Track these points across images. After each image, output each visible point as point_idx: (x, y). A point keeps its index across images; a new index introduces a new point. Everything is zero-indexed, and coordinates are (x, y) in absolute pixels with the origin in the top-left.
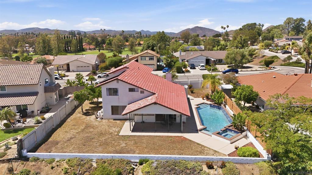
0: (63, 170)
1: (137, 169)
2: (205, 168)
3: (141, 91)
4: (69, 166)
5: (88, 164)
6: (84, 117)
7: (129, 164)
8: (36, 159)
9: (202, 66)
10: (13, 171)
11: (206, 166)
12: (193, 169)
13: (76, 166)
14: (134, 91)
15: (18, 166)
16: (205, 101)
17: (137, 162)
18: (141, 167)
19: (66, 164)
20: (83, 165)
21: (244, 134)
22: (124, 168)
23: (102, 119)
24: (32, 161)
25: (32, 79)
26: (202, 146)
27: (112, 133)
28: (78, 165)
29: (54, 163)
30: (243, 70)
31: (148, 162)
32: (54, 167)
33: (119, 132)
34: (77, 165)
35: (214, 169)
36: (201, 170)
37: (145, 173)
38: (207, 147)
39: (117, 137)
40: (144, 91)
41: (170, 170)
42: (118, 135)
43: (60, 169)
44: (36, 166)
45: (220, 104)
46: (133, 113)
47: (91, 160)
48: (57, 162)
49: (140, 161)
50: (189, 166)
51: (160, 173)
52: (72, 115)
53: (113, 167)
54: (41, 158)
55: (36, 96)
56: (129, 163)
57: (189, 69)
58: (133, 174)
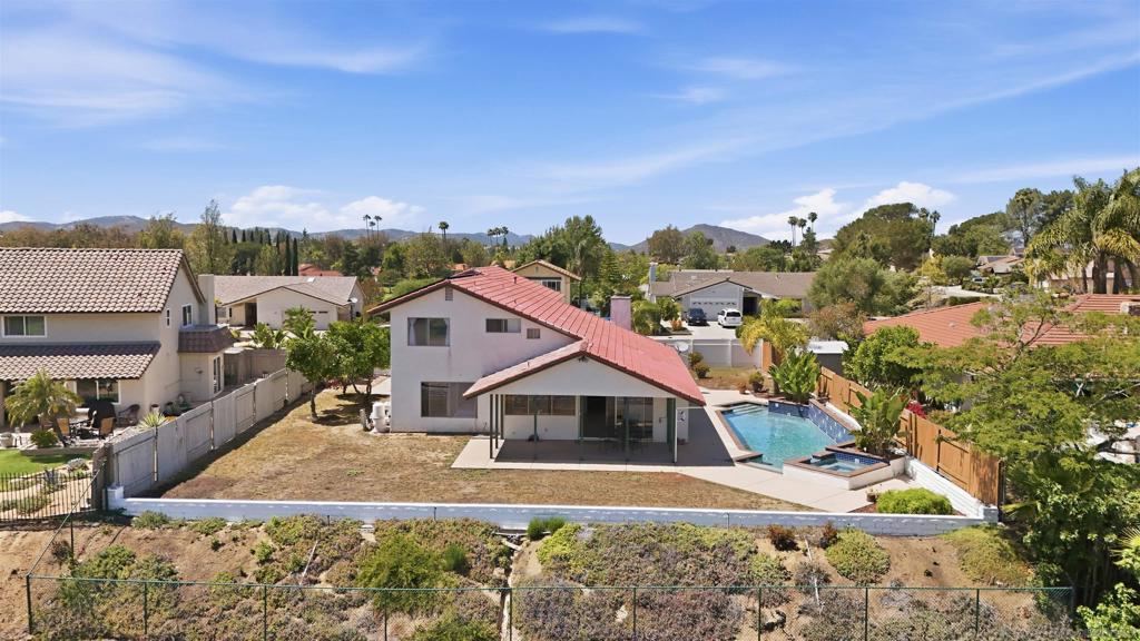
0: (253, 552)
1: (522, 553)
2: (766, 547)
3: (528, 330)
4: (276, 540)
5: (345, 534)
7: (494, 535)
8: (159, 521)
9: (729, 315)
10: (71, 554)
11: (768, 541)
12: (726, 549)
13: (302, 539)
14: (506, 331)
15: (91, 542)
16: (751, 398)
17: (523, 531)
18: (539, 544)
19: (265, 534)
20: (327, 538)
21: (895, 465)
22: (477, 546)
23: (387, 431)
24: (141, 526)
25: (140, 295)
27: (424, 463)
28: (311, 538)
29: (221, 533)
31: (560, 526)
32: (223, 544)
33: (450, 460)
34: (306, 538)
35: (798, 549)
36: (751, 552)
37: (553, 560)
38: (768, 497)
39: (446, 471)
40: (539, 330)
41: (643, 551)
42: (447, 467)
43: (245, 551)
44: (156, 542)
45: (805, 399)
47: (359, 524)
48: (234, 528)
49: (531, 526)
50: (708, 541)
51: (605, 559)
52: (275, 421)
53: (438, 543)
54: (177, 517)
55: (151, 356)
56: (492, 531)
58: (508, 571)
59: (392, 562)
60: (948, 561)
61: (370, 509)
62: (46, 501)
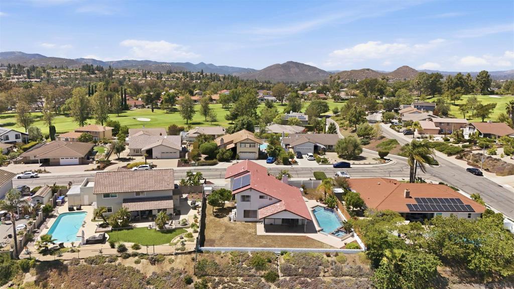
1: (280, 258)
2: (325, 256)
4: (233, 256)
5: (246, 255)
6: (218, 219)
7: (274, 254)
9: (310, 156)
10: (195, 259)
12: (318, 257)
13: (238, 256)
14: (264, 198)
16: (319, 204)
17: (279, 253)
18: (283, 256)
20: (243, 256)
21: (351, 234)
22: (271, 257)
23: (235, 221)
26: (322, 243)
27: (250, 234)
28: (240, 255)
29: (221, 254)
30: (356, 162)
31: (287, 253)
32: (223, 257)
33: (256, 232)
35: (331, 257)
36: (322, 258)
37: (286, 260)
39: (256, 236)
40: (272, 198)
41: (303, 258)
42: (256, 234)
43: (228, 258)
44: (210, 257)
45: (333, 208)
47: (248, 252)
48: (224, 253)
49: (281, 252)
50: (315, 255)
51: (296, 259)
52: (205, 217)
54: (211, 251)
55: (172, 200)
57: (295, 159)
58: (278, 262)
59: (257, 261)
60: (357, 259)
61: (249, 249)
62: (185, 248)
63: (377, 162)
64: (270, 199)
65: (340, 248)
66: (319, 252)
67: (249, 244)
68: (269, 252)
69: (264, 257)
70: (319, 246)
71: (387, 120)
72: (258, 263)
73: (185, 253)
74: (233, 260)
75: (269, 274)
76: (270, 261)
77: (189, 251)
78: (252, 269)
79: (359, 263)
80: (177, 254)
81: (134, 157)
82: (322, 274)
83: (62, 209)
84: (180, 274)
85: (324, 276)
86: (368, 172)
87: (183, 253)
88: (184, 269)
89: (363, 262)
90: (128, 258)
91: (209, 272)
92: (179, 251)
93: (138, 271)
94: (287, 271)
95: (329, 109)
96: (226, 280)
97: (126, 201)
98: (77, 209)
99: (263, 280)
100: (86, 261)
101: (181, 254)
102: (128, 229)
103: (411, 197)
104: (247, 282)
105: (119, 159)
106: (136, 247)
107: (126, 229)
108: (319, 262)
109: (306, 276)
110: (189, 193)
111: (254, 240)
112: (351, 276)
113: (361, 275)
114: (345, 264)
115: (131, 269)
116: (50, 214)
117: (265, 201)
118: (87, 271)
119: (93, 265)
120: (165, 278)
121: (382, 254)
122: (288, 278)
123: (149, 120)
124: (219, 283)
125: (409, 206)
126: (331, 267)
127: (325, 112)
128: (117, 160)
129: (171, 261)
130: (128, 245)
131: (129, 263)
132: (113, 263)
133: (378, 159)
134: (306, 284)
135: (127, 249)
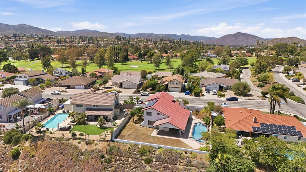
1: (157, 150)
2: (184, 153)
5: (138, 146)
6: (134, 124)
8: (117, 142)
9: (214, 92)
10: (109, 145)
12: (179, 153)
13: (133, 146)
14: (160, 114)
15: (111, 144)
16: (201, 121)
17: (157, 148)
18: (159, 150)
19: (129, 145)
20: (136, 146)
22: (152, 149)
23: (143, 126)
25: (110, 102)
26: (187, 145)
27: (148, 134)
29: (124, 144)
31: (161, 148)
32: (125, 146)
33: (151, 134)
35: (187, 154)
36: (182, 154)
37: (160, 152)
41: (170, 152)
42: (150, 135)
43: (127, 147)
44: (118, 145)
45: (207, 125)
46: (158, 126)
48: (126, 144)
50: (177, 152)
51: (165, 153)
52: (128, 122)
54: (119, 142)
55: (112, 111)
56: (154, 147)
57: (204, 93)
58: (155, 152)
59: (142, 150)
60: (204, 157)
61: (140, 143)
62: (106, 138)
63: (259, 98)
64: (163, 115)
65: (196, 150)
66: (181, 150)
67: (142, 141)
68: (151, 146)
69: (147, 149)
70: (183, 147)
71: (286, 71)
72: (142, 152)
73: (105, 141)
74: (129, 148)
75: (147, 159)
76: (150, 152)
77: (107, 140)
78: (139, 154)
79: (204, 160)
80: (100, 141)
81: (113, 87)
82: (178, 164)
83: (60, 111)
84: (99, 152)
85: (179, 165)
86: (248, 105)
87: (104, 141)
88: (102, 150)
89: (206, 160)
90: (75, 140)
91: (115, 153)
92: (102, 140)
93: (78, 148)
94: (158, 159)
95: (248, 63)
96: (122, 159)
97: (87, 109)
98: (67, 112)
99: (143, 162)
100: (55, 139)
101: (103, 141)
102: (84, 125)
103: (258, 123)
104: (134, 162)
105: (105, 87)
106: (81, 135)
107: (83, 125)
108: (178, 156)
109: (169, 163)
110: (128, 109)
111: (148, 138)
112: (196, 167)
113: (203, 168)
114: (195, 160)
115: (76, 146)
116: (53, 113)
117: (161, 116)
118: (54, 144)
119: (58, 141)
120: (90, 153)
121: (216, 156)
122: (157, 163)
123: (137, 67)
124: (118, 160)
125: (254, 128)
126: (186, 160)
127: (245, 65)
128: (104, 88)
129: (97, 145)
130: (78, 133)
131: (75, 143)
132: (67, 142)
133: (261, 96)
134: (167, 168)
135: (76, 135)
